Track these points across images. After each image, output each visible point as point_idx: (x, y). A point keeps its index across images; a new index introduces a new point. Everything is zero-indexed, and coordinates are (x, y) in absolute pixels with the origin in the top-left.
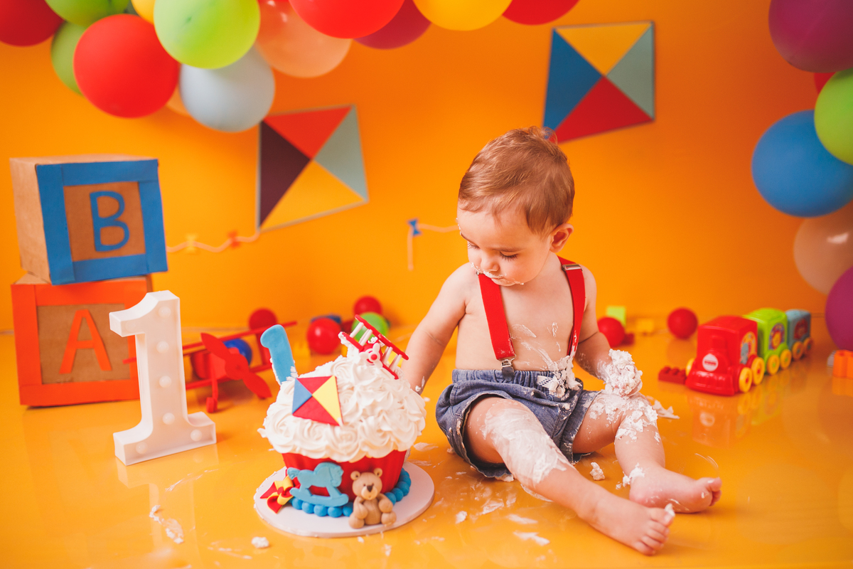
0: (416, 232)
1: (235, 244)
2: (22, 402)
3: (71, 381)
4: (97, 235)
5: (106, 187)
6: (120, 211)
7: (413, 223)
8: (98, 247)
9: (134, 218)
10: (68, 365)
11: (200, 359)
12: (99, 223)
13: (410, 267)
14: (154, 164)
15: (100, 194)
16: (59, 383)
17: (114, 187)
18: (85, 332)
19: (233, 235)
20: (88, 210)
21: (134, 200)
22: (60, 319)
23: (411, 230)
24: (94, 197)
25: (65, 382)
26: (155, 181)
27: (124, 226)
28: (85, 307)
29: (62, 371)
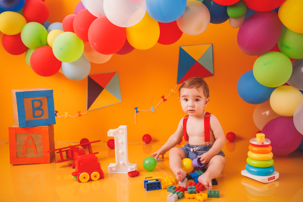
0: (137, 112)
1: (80, 115)
2: (11, 163)
3: (25, 157)
4: (34, 113)
5: (36, 98)
6: (41, 106)
7: (136, 109)
8: (34, 116)
9: (45, 108)
10: (25, 152)
11: (70, 152)
12: (34, 109)
13: (135, 123)
14: (52, 91)
15: (35, 100)
16: (22, 158)
17: (39, 98)
18: (30, 142)
19: (79, 112)
20: (31, 105)
21: (45, 102)
22: (22, 138)
23: (136, 111)
24: (33, 101)
25: (23, 157)
26: (52, 96)
27: (42, 110)
28: (30, 134)
29: (23, 154)
